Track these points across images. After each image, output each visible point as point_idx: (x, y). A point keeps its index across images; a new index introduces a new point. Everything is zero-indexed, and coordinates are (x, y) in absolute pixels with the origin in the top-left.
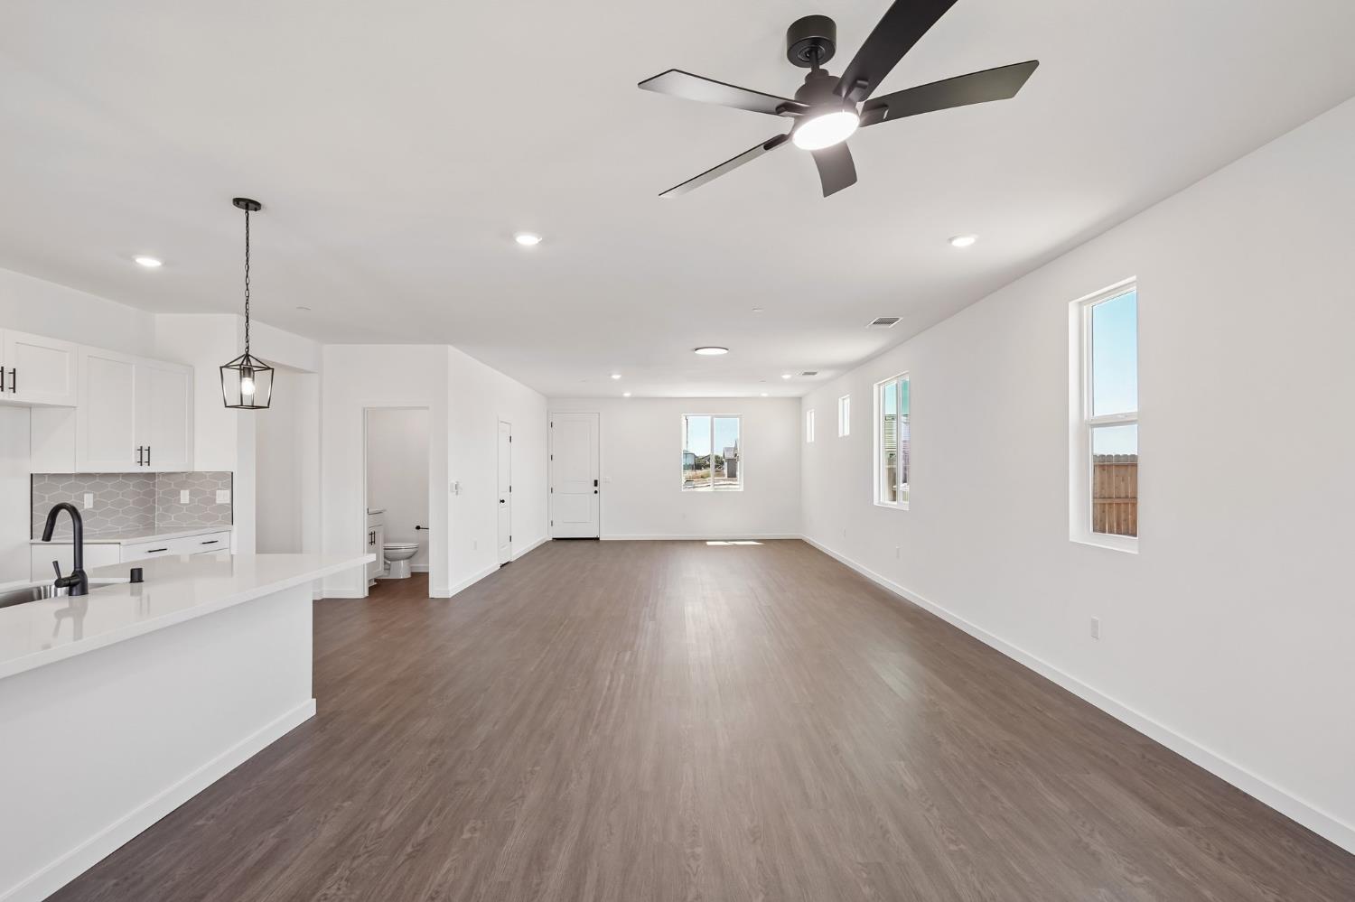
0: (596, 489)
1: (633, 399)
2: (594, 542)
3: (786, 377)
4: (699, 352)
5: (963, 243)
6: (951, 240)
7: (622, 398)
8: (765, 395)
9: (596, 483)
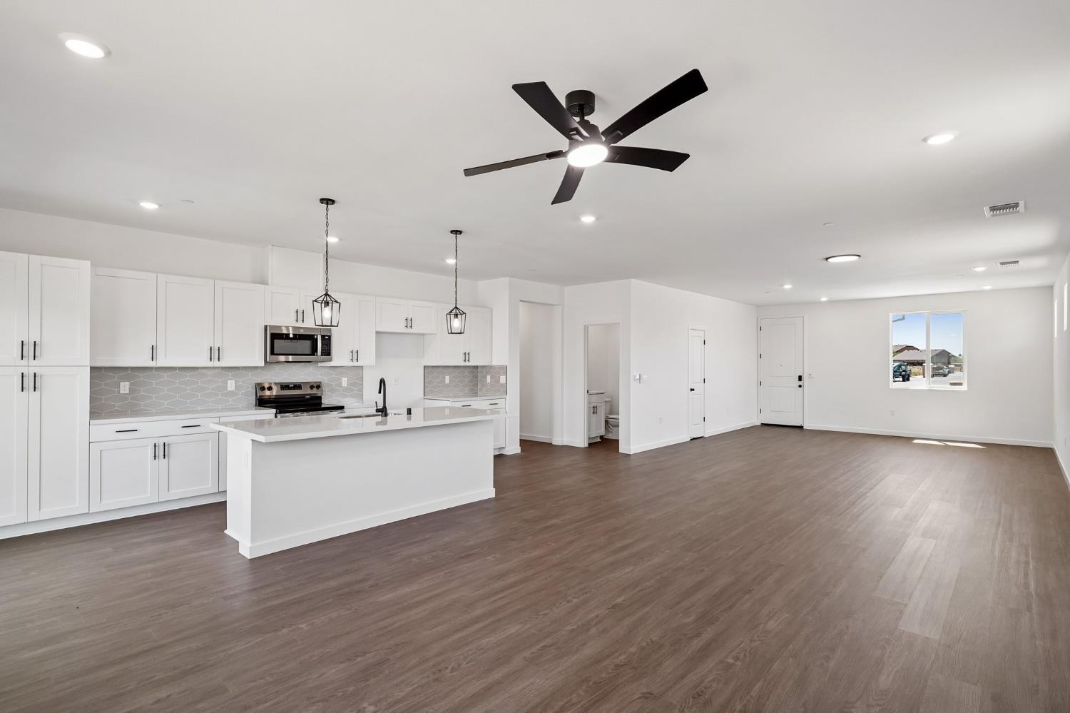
0: (801, 383)
1: (831, 302)
2: (798, 431)
3: (980, 269)
4: (829, 260)
5: (940, 140)
6: (925, 140)
7: (821, 302)
8: (988, 288)
9: (800, 379)
